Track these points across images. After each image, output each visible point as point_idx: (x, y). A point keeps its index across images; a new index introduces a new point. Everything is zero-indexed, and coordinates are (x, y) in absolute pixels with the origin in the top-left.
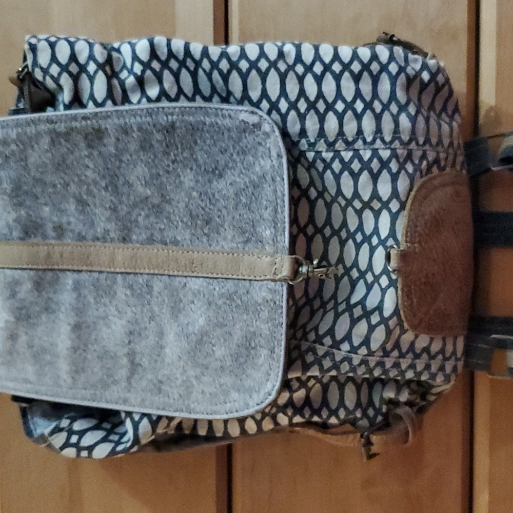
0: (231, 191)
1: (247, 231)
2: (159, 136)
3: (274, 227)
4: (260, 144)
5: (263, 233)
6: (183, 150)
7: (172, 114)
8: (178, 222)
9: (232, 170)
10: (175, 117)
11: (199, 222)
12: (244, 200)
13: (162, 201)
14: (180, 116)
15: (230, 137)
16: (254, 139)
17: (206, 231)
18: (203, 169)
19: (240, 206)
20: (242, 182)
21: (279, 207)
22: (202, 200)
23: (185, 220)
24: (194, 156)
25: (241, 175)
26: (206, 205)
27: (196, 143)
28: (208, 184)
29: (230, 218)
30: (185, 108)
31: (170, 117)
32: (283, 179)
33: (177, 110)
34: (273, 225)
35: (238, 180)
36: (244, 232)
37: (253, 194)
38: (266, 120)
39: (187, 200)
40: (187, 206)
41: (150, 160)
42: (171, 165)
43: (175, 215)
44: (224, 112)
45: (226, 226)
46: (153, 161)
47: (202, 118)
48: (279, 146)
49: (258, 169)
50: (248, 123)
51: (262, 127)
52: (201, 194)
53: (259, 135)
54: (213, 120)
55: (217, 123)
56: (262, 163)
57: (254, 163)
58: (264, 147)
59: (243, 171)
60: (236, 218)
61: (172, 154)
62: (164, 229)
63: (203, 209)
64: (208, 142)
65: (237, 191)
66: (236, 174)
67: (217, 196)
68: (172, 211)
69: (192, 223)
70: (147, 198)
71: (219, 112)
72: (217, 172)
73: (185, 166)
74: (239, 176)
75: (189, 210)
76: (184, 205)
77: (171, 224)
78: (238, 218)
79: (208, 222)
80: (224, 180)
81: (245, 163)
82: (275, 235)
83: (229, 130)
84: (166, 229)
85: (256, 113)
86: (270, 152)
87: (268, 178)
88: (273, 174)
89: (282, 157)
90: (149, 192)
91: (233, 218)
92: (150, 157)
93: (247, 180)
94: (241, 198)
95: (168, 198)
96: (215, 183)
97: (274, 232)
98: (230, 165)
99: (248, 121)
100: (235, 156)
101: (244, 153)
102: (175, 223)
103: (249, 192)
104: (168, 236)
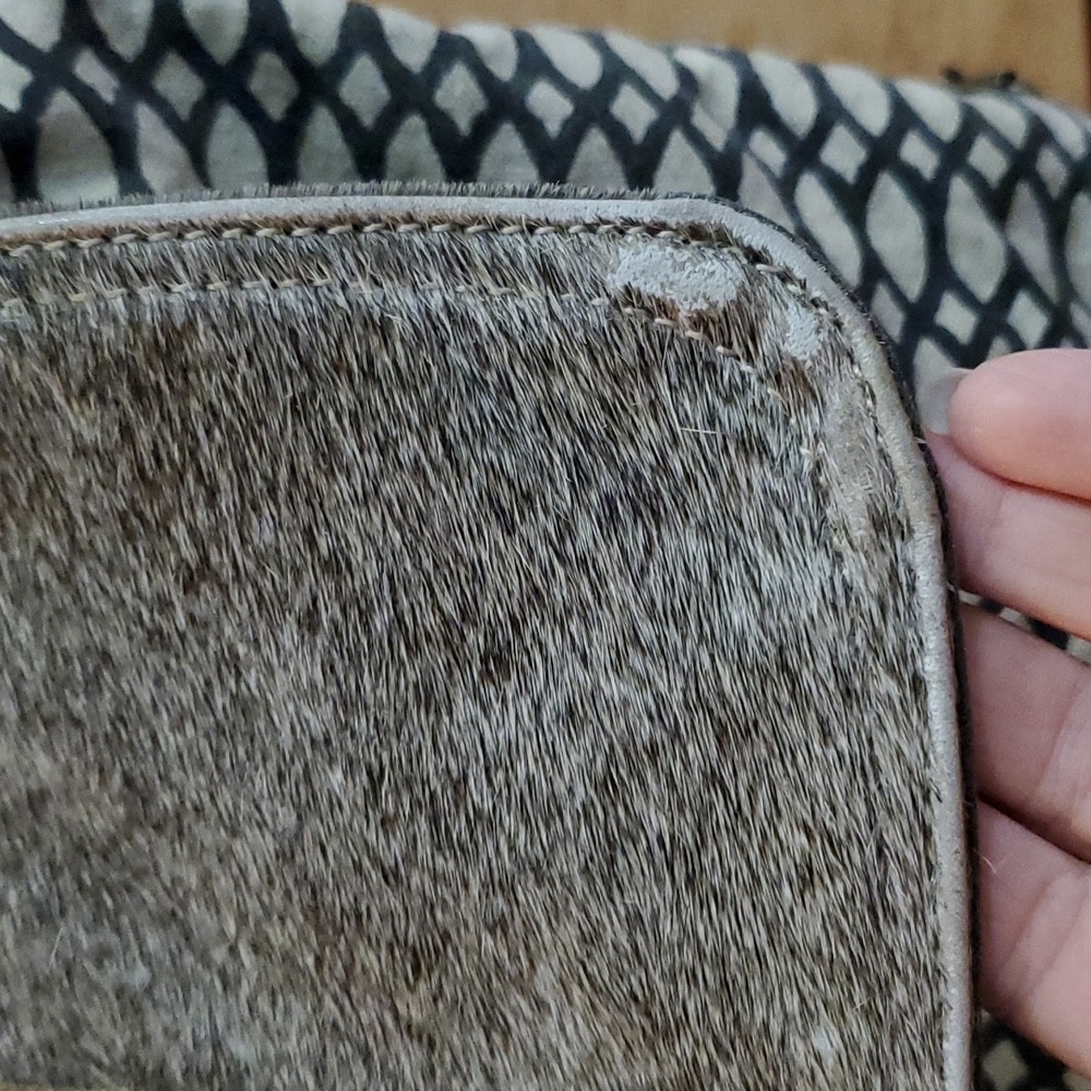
0: (572, 760)
1: (682, 1023)
2: (86, 423)
3: (868, 1012)
4: (752, 446)
5: (795, 1041)
6: (248, 505)
7: (164, 275)
8: (233, 950)
9: (574, 626)
10: (183, 291)
11: (367, 957)
12: (656, 822)
13: (132, 820)
14: (218, 285)
15: (550, 411)
16: (712, 419)
17: (414, 1008)
18: (380, 622)
19: (633, 859)
20: (641, 700)
21: (895, 874)
22: (386, 823)
23: (277, 936)
24: (323, 544)
25: (636, 660)
26: (410, 858)
27: (328, 454)
28: (418, 717)
29: (569, 933)
30: (250, 229)
31: (148, 294)
32: (918, 684)
33: (193, 243)
34: (860, 996)
35: (613, 688)
36: (664, 1032)
37: (713, 779)
38: (785, 277)
39: (287, 818)
40: (286, 856)
41: (44, 571)
42: (176, 596)
43: (213, 903)
44: (509, 238)
45: (545, 980)
46: (66, 577)
47: (364, 290)
48: (884, 456)
49: (740, 613)
50: (664, 308)
51: (768, 330)
52: (375, 782)
53: (746, 384)
54: (436, 302)
55: (463, 322)
56: (771, 571)
57: (714, 577)
58: (779, 465)
59: (647, 631)
60: (609, 937)
61: (179, 531)
62: (149, 990)
63: (391, 876)
64: (409, 447)
65: (610, 758)
66: (600, 654)
67: (479, 795)
68: (193, 881)
69: (319, 961)
70: (36, 801)
71: (476, 246)
72: (475, 638)
73: (269, 606)
74: (619, 664)
75: (302, 879)
76: (269, 844)
77: (189, 959)
78: (623, 939)
79: (421, 960)
80: (524, 688)
81: (654, 579)
82: (875, 1062)
83: (544, 363)
84: (161, 992)
85: (721, 239)
86: (822, 495)
87: (815, 676)
88: (844, 649)
89: (905, 532)
90: (45, 768)
91: (591, 939)
92: (42, 551)
93: (671, 686)
94: (638, 804)
95: (167, 799)
96: (464, 708)
97: (866, 1043)
98: (560, 592)
99: (672, 295)
100: (586, 530)
101: (648, 507)
102: (219, 955)
103: (686, 765)
104: (173, 1035)
